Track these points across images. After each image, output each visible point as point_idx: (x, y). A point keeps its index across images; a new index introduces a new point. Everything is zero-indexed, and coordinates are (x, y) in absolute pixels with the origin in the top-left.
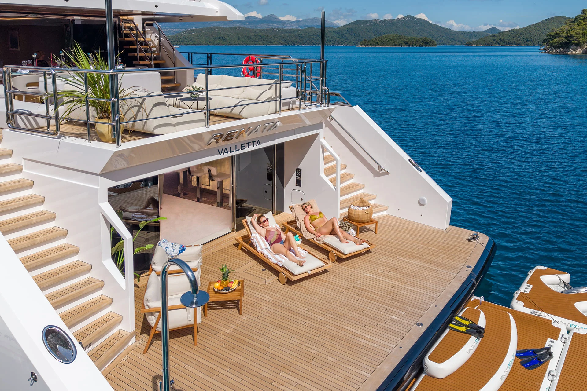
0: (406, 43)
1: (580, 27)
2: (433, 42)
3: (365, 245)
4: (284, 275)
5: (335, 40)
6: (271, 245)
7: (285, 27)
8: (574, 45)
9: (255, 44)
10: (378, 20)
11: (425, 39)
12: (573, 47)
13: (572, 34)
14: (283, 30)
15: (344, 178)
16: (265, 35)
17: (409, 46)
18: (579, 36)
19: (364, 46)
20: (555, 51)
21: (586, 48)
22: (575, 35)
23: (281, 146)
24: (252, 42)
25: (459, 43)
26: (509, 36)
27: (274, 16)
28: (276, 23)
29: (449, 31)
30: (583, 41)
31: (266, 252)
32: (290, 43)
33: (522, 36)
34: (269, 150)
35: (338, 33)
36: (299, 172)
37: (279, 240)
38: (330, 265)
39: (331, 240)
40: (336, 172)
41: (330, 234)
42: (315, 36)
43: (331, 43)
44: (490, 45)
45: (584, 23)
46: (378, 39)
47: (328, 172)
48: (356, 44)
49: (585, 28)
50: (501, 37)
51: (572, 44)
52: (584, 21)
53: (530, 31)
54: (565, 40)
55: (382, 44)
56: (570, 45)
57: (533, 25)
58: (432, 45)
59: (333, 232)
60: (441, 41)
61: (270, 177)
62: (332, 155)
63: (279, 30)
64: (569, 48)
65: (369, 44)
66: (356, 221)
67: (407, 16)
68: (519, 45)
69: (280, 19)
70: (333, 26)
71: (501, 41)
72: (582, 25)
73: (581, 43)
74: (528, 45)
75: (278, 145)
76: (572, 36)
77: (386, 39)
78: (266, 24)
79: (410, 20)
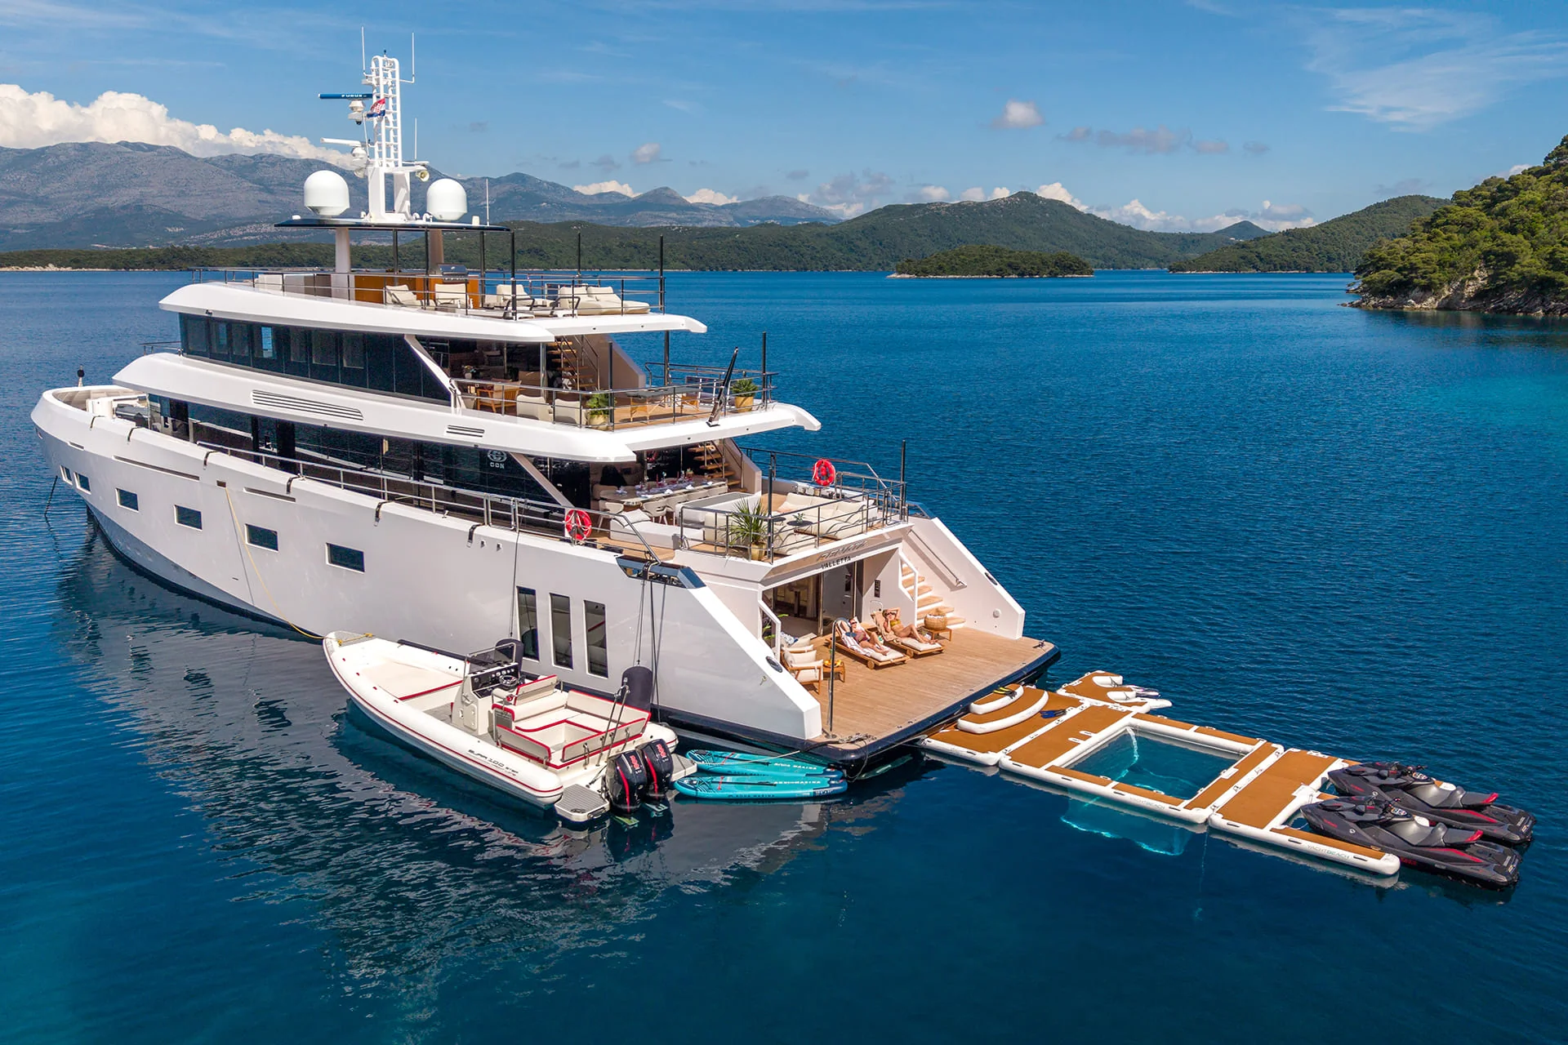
0: (1014, 268)
1: (1435, 244)
2: (1085, 265)
3: (937, 645)
4: (872, 663)
5: (830, 258)
6: (859, 642)
7: (699, 221)
8: (1417, 289)
9: (622, 268)
10: (941, 203)
11: (1064, 257)
12: (1416, 293)
13: (1414, 262)
14: (694, 229)
15: (921, 591)
16: (649, 242)
17: (1022, 275)
18: (1429, 268)
19: (908, 276)
20: (1373, 302)
21: (1447, 297)
22: (1420, 265)
23: (861, 563)
24: (613, 263)
25: (1153, 263)
26: (1283, 247)
27: (669, 193)
28: (675, 211)
29: (1130, 233)
30: (1440, 280)
31: (855, 648)
32: (712, 265)
33: (1316, 246)
34: (850, 567)
35: (839, 239)
36: (877, 583)
37: (865, 639)
38: (907, 658)
39: (910, 641)
40: (914, 584)
41: (908, 636)
42: (779, 245)
43: (820, 265)
44: (1232, 270)
45: (1444, 236)
46: (943, 257)
47: (907, 583)
48: (885, 268)
49: (1447, 249)
50: (1260, 249)
51: (1415, 286)
52: (1445, 231)
53: (1337, 233)
54: (1397, 276)
55: (954, 271)
56: (1410, 289)
57: (1344, 218)
58: (1081, 274)
59: (911, 636)
60: (1105, 258)
61: (848, 588)
62: (909, 567)
63: (684, 231)
64: (1406, 295)
65: (919, 269)
66: (932, 629)
67: (1019, 194)
68: (1307, 269)
69: (685, 201)
70: (826, 219)
71: (1261, 260)
72: (1440, 239)
73: (1435, 284)
74: (1330, 271)
75: (858, 562)
76: (1413, 268)
77: (962, 257)
78: (648, 212)
79: (1027, 206)
